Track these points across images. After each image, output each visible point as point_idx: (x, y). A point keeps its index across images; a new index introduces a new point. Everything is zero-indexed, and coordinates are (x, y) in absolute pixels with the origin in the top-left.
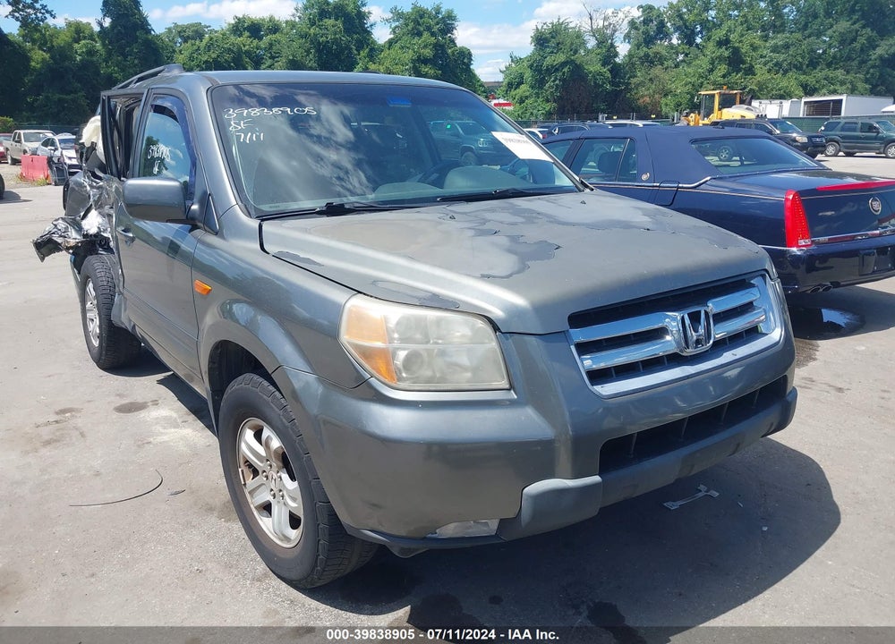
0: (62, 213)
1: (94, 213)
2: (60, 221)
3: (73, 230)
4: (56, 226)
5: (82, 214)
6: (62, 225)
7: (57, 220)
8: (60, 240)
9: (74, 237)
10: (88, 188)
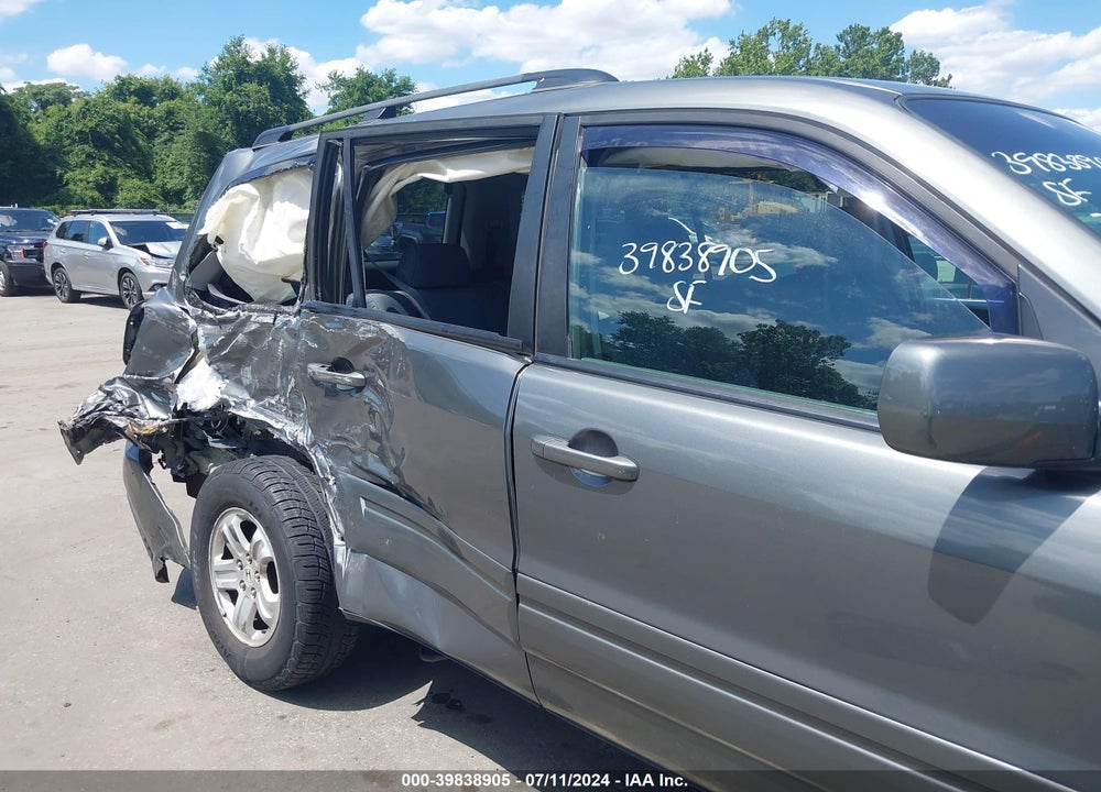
0: (119, 368)
1: (203, 368)
2: (118, 384)
3: (148, 403)
4: (109, 394)
5: (177, 372)
6: (123, 392)
7: (111, 382)
8: (121, 422)
9: (153, 416)
10: (192, 323)
